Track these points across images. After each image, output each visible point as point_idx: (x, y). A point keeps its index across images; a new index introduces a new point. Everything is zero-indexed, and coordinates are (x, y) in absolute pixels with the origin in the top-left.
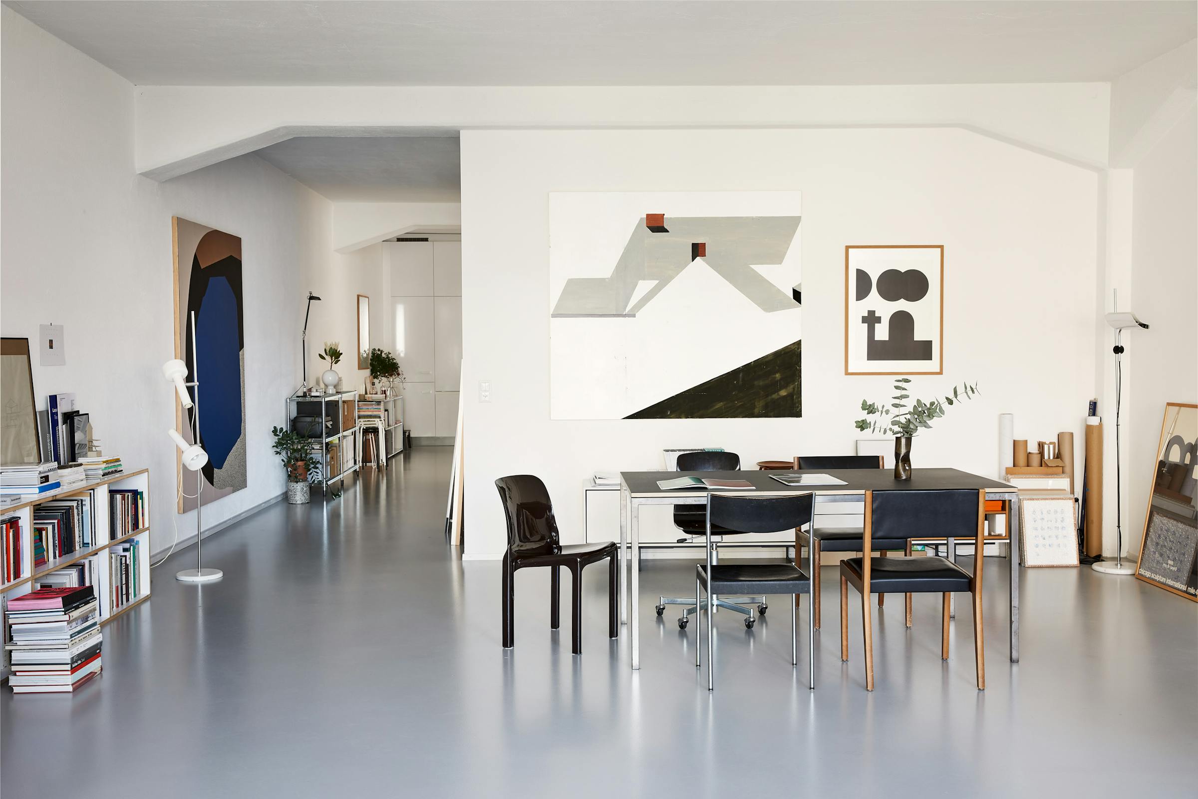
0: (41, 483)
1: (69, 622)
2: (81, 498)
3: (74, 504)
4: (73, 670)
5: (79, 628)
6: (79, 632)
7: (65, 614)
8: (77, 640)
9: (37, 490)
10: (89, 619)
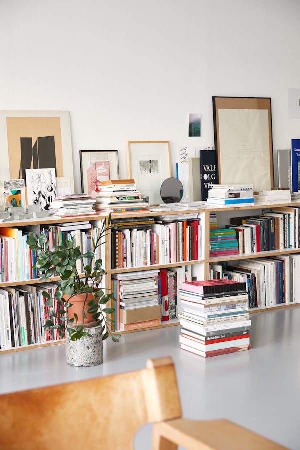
0: (229, 198)
1: (206, 307)
2: (289, 213)
3: (281, 216)
4: (208, 342)
5: (221, 313)
6: (220, 316)
7: (203, 299)
8: (216, 321)
9: (224, 203)
10: (237, 307)
